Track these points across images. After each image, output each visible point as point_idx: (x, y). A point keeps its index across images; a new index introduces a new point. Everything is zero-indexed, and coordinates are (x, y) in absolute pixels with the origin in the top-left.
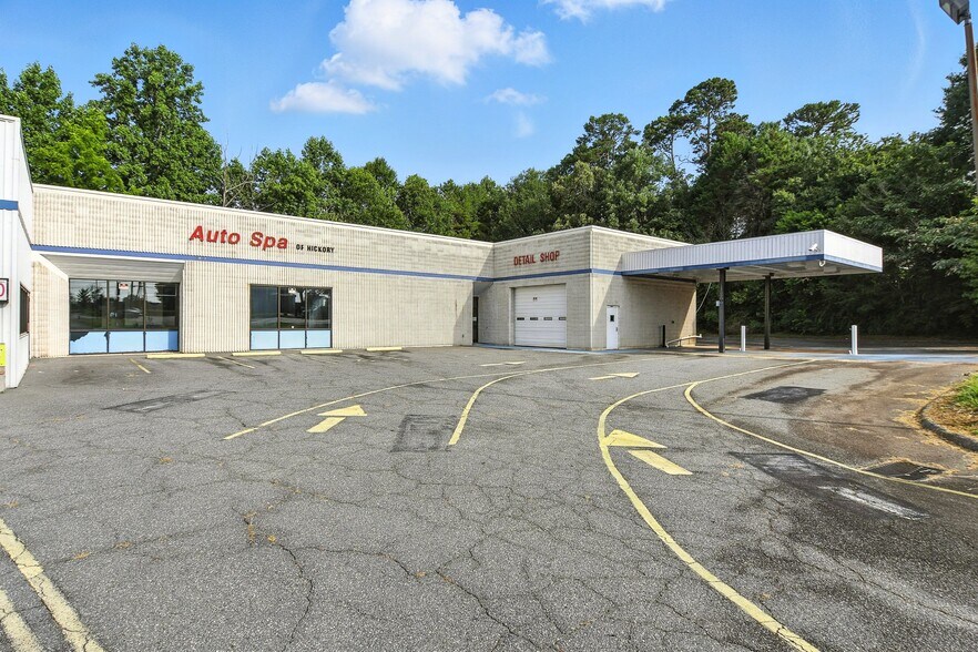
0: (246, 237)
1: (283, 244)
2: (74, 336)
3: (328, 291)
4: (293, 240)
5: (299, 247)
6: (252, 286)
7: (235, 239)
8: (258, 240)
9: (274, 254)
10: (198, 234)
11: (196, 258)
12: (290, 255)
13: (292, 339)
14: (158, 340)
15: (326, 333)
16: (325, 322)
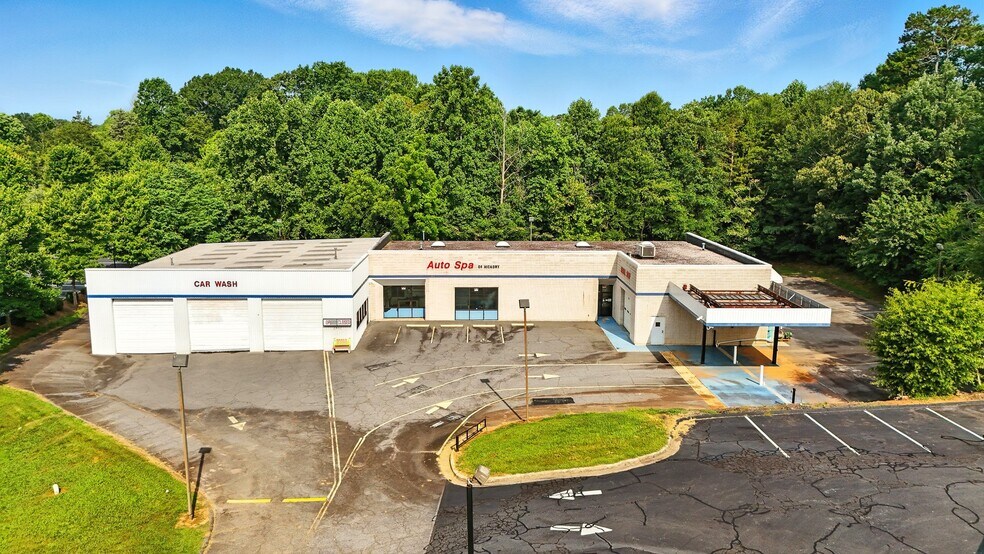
0: (453, 264)
1: (471, 266)
2: (386, 310)
3: (496, 290)
4: (476, 264)
5: (480, 267)
6: (456, 289)
7: (447, 266)
8: (458, 265)
9: (466, 272)
10: (431, 265)
11: (430, 276)
12: (475, 271)
13: (476, 315)
14: (418, 312)
15: (494, 312)
16: (494, 306)
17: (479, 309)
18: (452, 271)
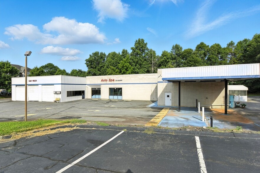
0: (108, 80)
1: (114, 80)
2: (92, 96)
3: (121, 88)
4: (115, 79)
6: (109, 88)
7: (106, 80)
8: (110, 80)
9: (112, 82)
10: (102, 81)
11: (102, 84)
12: (115, 82)
13: (115, 97)
14: (99, 96)
15: (121, 96)
16: (121, 94)
17: (116, 95)
18: (108, 82)
